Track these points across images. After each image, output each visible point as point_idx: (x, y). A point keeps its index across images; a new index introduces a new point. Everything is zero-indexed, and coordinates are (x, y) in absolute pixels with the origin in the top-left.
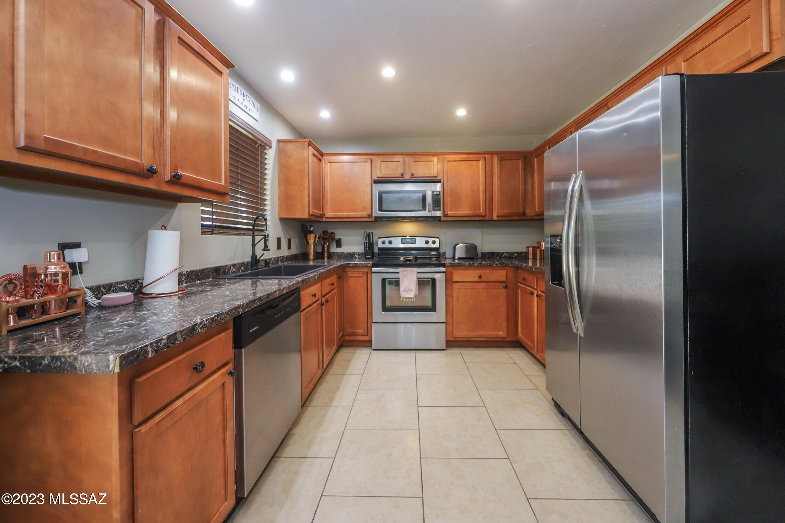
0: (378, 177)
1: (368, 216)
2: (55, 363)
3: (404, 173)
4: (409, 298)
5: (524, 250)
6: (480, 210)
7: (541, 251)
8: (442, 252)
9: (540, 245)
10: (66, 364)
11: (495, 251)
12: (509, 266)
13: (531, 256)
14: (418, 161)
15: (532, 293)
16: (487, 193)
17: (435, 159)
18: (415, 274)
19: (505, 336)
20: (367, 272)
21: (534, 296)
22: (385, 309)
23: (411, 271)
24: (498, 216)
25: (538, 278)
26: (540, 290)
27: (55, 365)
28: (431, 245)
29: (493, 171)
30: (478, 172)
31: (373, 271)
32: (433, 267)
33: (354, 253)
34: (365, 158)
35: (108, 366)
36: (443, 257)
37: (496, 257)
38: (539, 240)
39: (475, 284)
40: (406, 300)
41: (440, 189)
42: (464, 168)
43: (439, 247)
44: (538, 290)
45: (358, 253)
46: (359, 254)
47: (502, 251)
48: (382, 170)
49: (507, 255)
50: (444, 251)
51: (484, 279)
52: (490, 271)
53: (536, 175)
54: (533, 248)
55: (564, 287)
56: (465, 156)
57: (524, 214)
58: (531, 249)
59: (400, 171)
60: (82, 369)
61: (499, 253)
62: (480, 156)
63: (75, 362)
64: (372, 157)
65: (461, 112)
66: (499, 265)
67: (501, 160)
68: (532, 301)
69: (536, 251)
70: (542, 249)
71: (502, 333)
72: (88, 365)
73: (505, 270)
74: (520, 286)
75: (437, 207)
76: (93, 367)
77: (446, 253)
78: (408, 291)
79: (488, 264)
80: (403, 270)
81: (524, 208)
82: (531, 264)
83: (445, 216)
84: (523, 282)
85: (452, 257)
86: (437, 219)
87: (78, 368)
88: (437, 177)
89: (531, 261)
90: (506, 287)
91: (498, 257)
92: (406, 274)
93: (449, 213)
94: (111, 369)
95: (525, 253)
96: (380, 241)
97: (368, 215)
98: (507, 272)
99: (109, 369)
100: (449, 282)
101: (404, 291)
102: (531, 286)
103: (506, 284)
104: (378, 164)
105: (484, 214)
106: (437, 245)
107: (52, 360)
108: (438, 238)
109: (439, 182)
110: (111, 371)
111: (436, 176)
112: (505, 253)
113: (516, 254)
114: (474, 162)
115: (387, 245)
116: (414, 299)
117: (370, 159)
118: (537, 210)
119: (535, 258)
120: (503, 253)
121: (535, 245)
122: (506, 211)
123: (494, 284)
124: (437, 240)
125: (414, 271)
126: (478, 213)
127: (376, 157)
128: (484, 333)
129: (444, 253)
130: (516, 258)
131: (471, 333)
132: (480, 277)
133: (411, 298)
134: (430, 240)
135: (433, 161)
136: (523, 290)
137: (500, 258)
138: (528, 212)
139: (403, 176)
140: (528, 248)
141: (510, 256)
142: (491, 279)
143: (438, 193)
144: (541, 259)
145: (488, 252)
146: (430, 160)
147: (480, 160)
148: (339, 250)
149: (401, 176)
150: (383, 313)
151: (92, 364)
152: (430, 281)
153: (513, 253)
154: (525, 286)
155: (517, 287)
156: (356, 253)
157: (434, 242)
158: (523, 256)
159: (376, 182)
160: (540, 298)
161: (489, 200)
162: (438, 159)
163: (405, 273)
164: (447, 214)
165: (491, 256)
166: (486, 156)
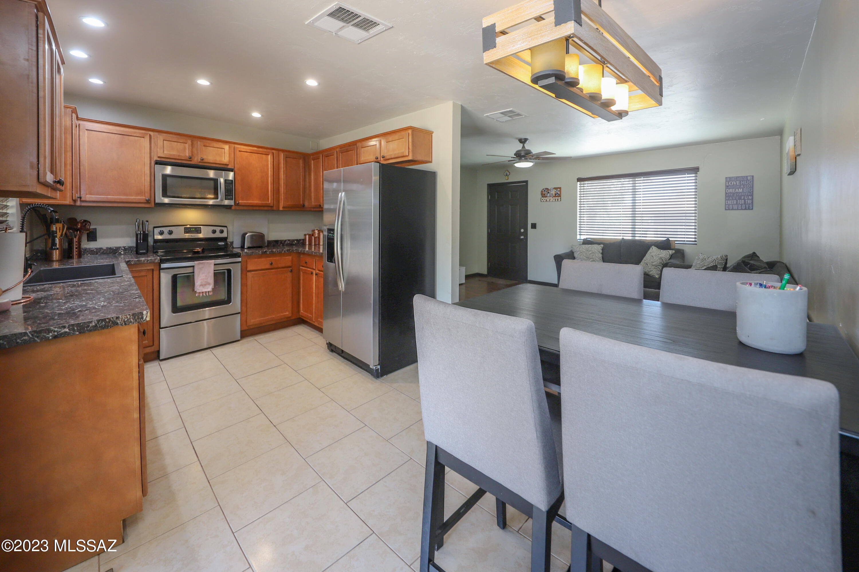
0: (159, 157)
1: (146, 202)
2: (101, 323)
3: (192, 155)
4: (206, 292)
5: (302, 237)
6: (268, 201)
7: (315, 238)
8: (230, 242)
9: (314, 232)
10: (109, 322)
11: (279, 239)
12: (294, 252)
13: (307, 243)
14: (208, 146)
15: (312, 273)
16: (275, 185)
17: (227, 147)
18: (213, 266)
19: (290, 315)
20: (153, 269)
21: (313, 275)
22: (176, 309)
23: (208, 263)
24: (283, 207)
25: (317, 261)
26: (317, 269)
27: (101, 325)
28: (218, 235)
29: (280, 166)
30: (267, 165)
31: (162, 267)
32: (228, 257)
33: (118, 249)
34: (142, 133)
35: (142, 318)
36: (230, 246)
37: (280, 245)
38: (313, 229)
39: (266, 271)
40: (203, 295)
41: (232, 177)
42: (255, 160)
43: (227, 236)
44: (316, 269)
45: (124, 247)
46: (125, 249)
47: (285, 239)
48: (165, 149)
49: (289, 242)
50: (231, 241)
51: (274, 265)
52: (279, 258)
53: (312, 174)
54: (309, 235)
55: (335, 263)
56: (256, 149)
57: (304, 206)
58: (307, 236)
59: (187, 154)
60: (123, 323)
61: (282, 240)
62: (269, 151)
63: (117, 320)
64: (152, 133)
65: (256, 115)
66: (286, 252)
67: (286, 157)
68: (311, 280)
69: (312, 238)
70: (315, 236)
71: (288, 313)
72: (128, 320)
73: (290, 256)
74: (302, 269)
75: (229, 196)
76: (131, 320)
77: (234, 243)
78: (205, 285)
79: (278, 251)
80: (199, 263)
81: (304, 201)
82: (307, 249)
83: (236, 204)
84: (305, 265)
85: (240, 246)
86: (229, 207)
87: (119, 323)
88: (228, 165)
89: (307, 247)
90: (291, 271)
91: (282, 245)
92: (203, 267)
93: (240, 202)
94: (144, 319)
95: (303, 240)
96: (157, 231)
97: (146, 200)
98: (292, 257)
99: (143, 320)
100: (244, 271)
101: (201, 285)
102: (312, 267)
103: (291, 268)
104: (160, 142)
105: (272, 205)
106: (224, 235)
107: (98, 322)
108: (226, 227)
109: (232, 170)
110: (144, 320)
111: (228, 163)
112: (287, 241)
113: (295, 242)
114: (264, 155)
115: (166, 236)
116: (212, 293)
117: (149, 135)
118: (313, 204)
119: (310, 244)
120: (286, 240)
121: (311, 233)
122: (290, 203)
123: (282, 269)
124: (225, 229)
125: (211, 263)
126: (267, 203)
127: (156, 134)
128: (274, 316)
129: (232, 243)
130: (296, 245)
131: (263, 319)
132: (272, 264)
133: (209, 292)
134: (218, 229)
135: (224, 149)
136: (305, 272)
137: (283, 245)
138: (306, 204)
139: (191, 160)
140: (305, 235)
141: (291, 243)
142: (280, 266)
143: (231, 182)
144: (315, 245)
145: (273, 241)
146: (221, 147)
147: (269, 155)
148: (93, 245)
149: (189, 159)
150: (174, 314)
151: (130, 319)
152: (225, 272)
153: (293, 240)
154: (306, 269)
155: (299, 270)
156: (120, 247)
157: (222, 232)
158: (301, 243)
159: (157, 163)
160: (317, 276)
161: (276, 191)
162: (229, 147)
163: (201, 266)
164: (239, 203)
165: (276, 243)
166: (274, 151)
